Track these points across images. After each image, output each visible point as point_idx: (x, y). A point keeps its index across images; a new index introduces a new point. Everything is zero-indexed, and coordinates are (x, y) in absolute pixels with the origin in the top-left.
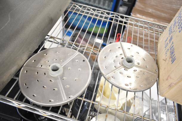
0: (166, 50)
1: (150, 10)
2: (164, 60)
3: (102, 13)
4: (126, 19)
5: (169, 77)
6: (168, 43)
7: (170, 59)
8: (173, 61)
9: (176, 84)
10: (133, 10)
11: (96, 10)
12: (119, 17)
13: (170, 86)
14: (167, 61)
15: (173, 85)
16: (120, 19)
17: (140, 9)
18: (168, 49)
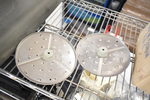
0: (143, 45)
1: (140, 7)
2: (140, 54)
3: (93, 7)
4: (113, 14)
5: (141, 70)
6: (145, 39)
7: (145, 53)
8: (147, 56)
9: (146, 77)
10: (124, 6)
11: (88, 4)
12: (107, 11)
13: (140, 77)
14: (142, 55)
15: (143, 77)
16: (108, 13)
17: (131, 5)
18: (145, 45)
